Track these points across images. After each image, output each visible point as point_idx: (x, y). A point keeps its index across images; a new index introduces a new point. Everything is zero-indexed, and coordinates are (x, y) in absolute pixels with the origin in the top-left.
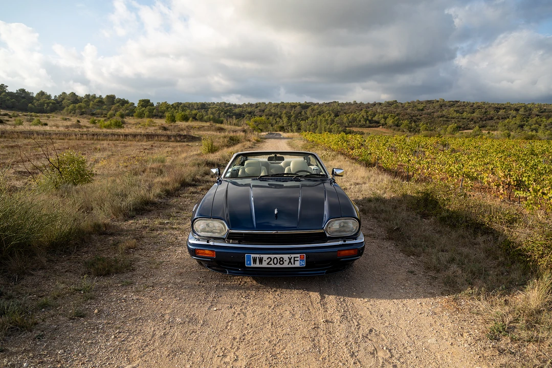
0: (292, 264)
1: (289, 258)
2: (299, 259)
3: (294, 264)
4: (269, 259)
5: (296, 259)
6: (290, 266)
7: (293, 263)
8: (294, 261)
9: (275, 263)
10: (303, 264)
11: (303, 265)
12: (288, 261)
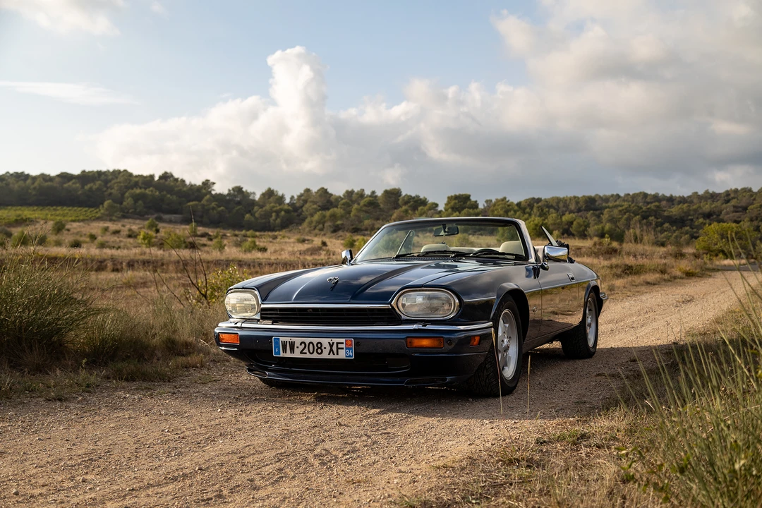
0: (334, 354)
1: (329, 343)
2: (343, 346)
3: (337, 354)
4: (303, 344)
5: (340, 346)
6: (332, 356)
7: (335, 352)
8: (338, 348)
9: (311, 351)
10: (351, 354)
11: (350, 356)
12: (328, 348)
